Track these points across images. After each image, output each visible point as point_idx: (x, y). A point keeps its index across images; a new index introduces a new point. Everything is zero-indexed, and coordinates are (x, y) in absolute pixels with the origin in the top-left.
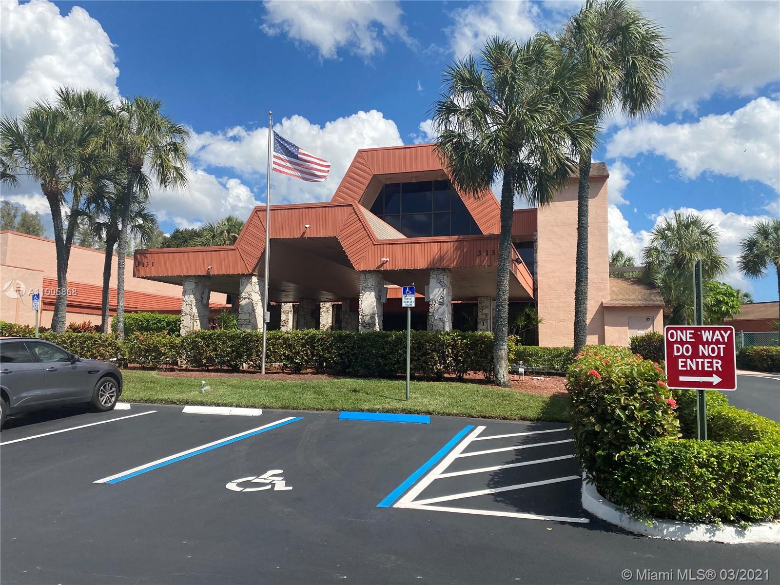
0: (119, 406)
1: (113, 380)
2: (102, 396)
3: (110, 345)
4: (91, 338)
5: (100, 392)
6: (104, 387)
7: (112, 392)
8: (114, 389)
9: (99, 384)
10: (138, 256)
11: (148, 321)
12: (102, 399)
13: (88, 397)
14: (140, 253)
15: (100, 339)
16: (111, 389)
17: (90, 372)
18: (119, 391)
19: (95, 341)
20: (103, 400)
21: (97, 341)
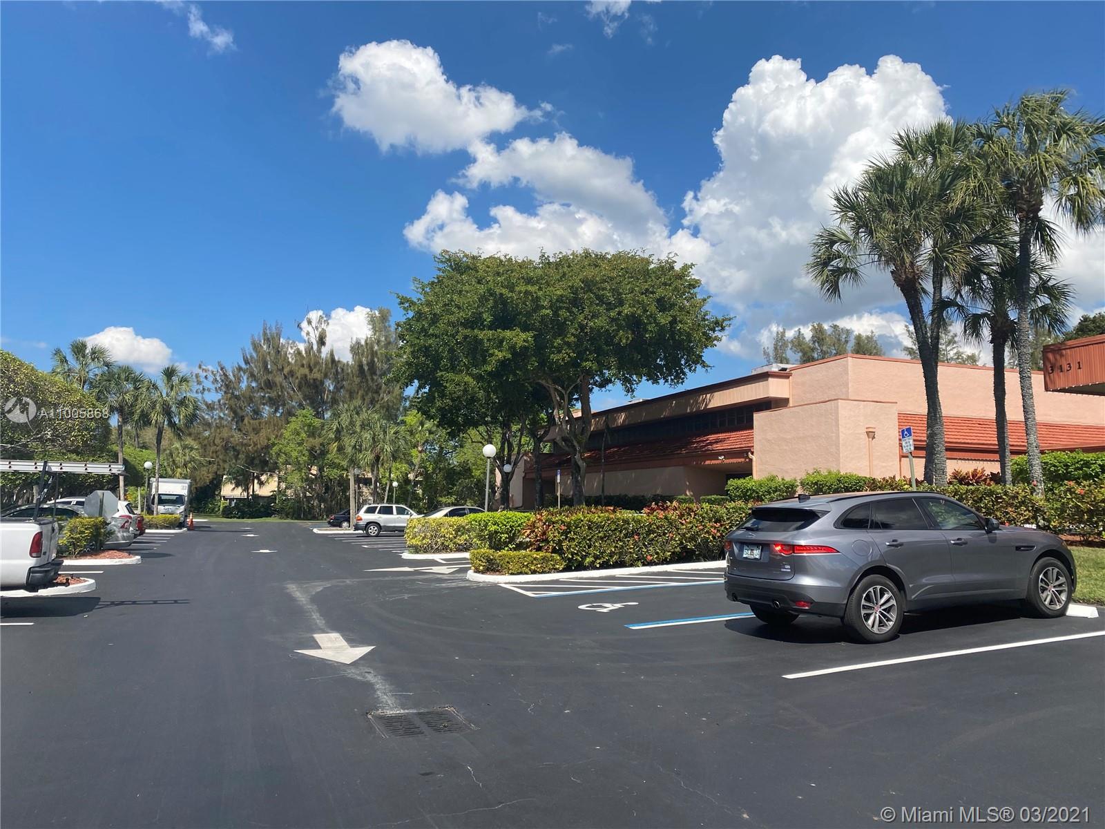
0: (1074, 610)
1: (1059, 563)
2: (1044, 590)
3: (1023, 503)
4: (991, 493)
5: (1040, 584)
6: (1046, 575)
7: (1060, 585)
8: (1062, 580)
9: (1036, 569)
10: (1050, 356)
11: (1067, 466)
12: (1044, 595)
13: (1021, 591)
14: (1053, 351)
15: (1006, 494)
16: (1057, 579)
17: (1018, 548)
18: (1072, 583)
19: (997, 498)
20: (1047, 597)
21: (1001, 498)
